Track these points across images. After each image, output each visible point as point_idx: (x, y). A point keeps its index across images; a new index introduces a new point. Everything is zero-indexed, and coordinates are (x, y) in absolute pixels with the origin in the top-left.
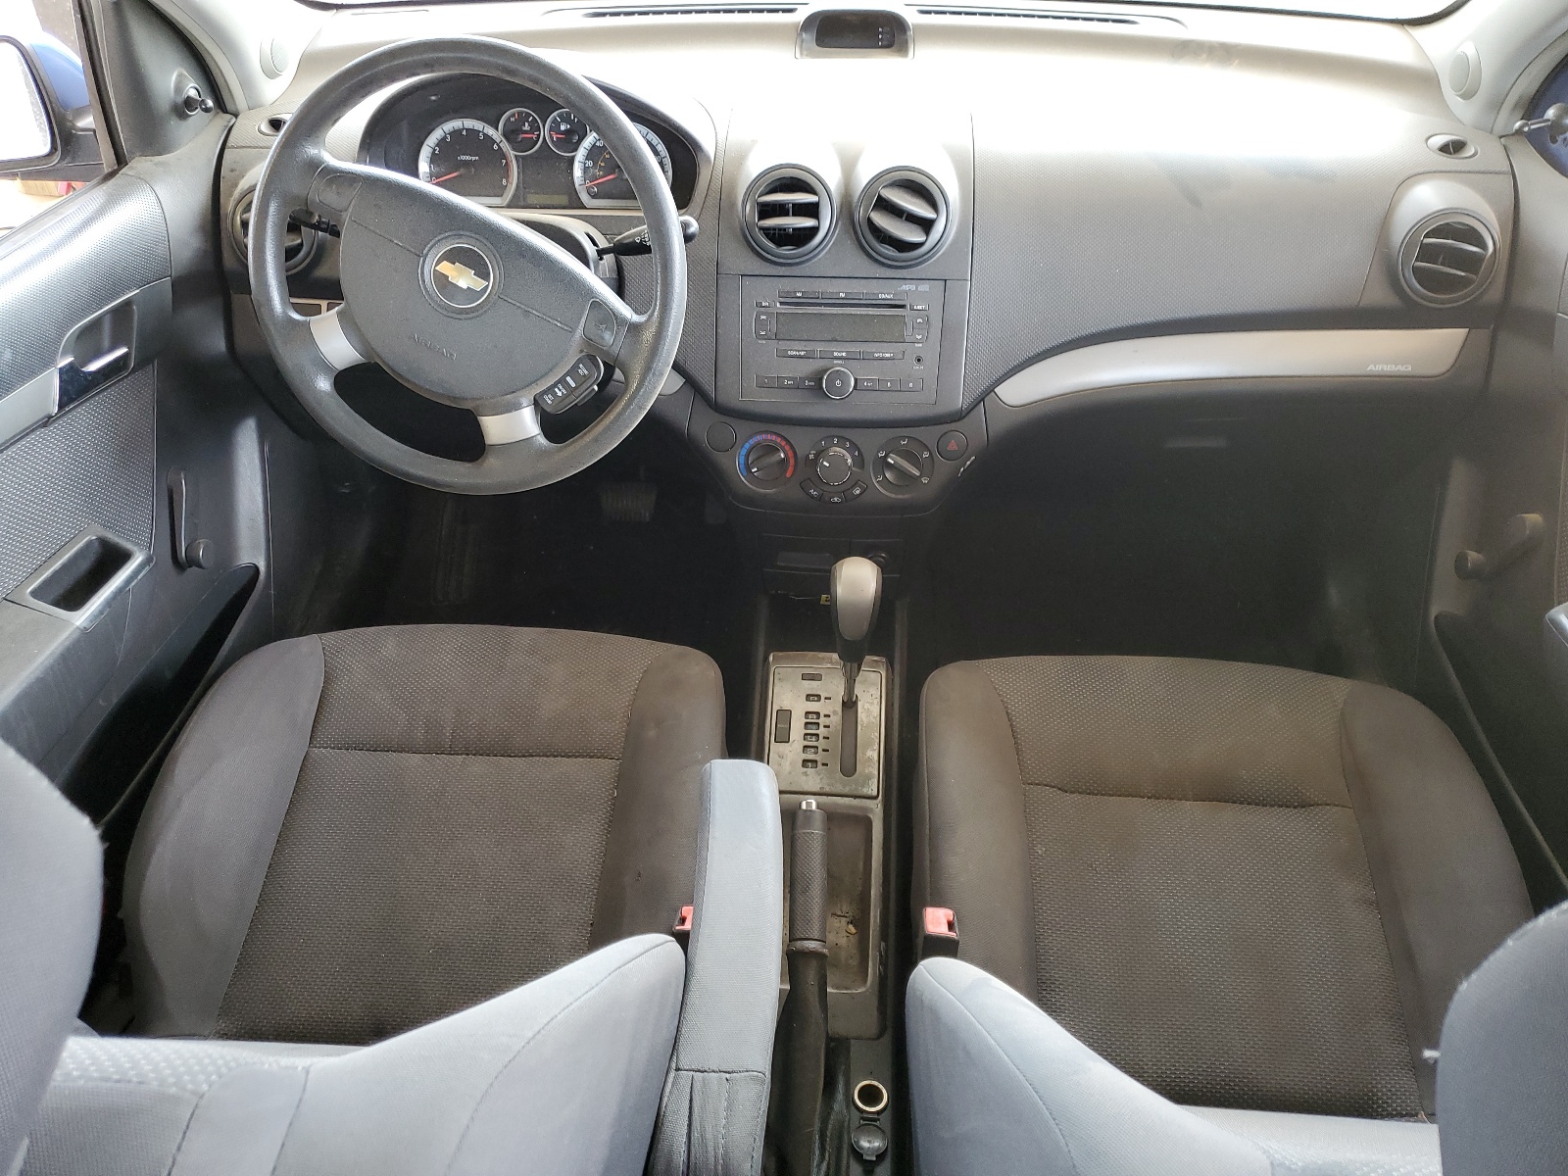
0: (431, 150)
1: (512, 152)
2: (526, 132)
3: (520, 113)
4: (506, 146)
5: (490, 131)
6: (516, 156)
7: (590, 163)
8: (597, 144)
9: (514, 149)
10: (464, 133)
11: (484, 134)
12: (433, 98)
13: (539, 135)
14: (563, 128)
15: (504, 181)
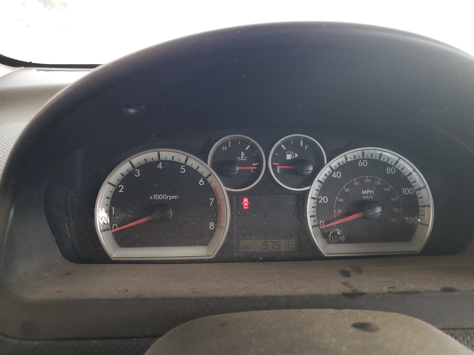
0: (112, 188)
1: (224, 188)
2: (241, 164)
3: (234, 141)
4: (216, 181)
5: (194, 162)
6: (228, 192)
7: (324, 199)
8: (334, 175)
9: (226, 184)
10: (160, 166)
11: (188, 167)
12: (132, 111)
13: (259, 168)
14: (289, 157)
15: (212, 225)
